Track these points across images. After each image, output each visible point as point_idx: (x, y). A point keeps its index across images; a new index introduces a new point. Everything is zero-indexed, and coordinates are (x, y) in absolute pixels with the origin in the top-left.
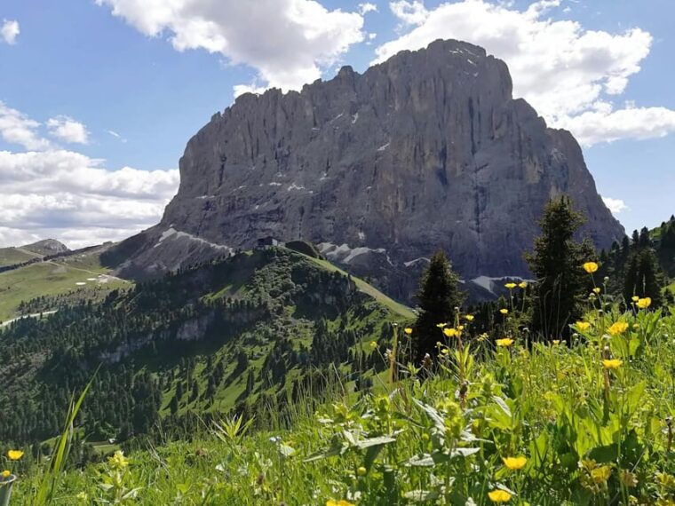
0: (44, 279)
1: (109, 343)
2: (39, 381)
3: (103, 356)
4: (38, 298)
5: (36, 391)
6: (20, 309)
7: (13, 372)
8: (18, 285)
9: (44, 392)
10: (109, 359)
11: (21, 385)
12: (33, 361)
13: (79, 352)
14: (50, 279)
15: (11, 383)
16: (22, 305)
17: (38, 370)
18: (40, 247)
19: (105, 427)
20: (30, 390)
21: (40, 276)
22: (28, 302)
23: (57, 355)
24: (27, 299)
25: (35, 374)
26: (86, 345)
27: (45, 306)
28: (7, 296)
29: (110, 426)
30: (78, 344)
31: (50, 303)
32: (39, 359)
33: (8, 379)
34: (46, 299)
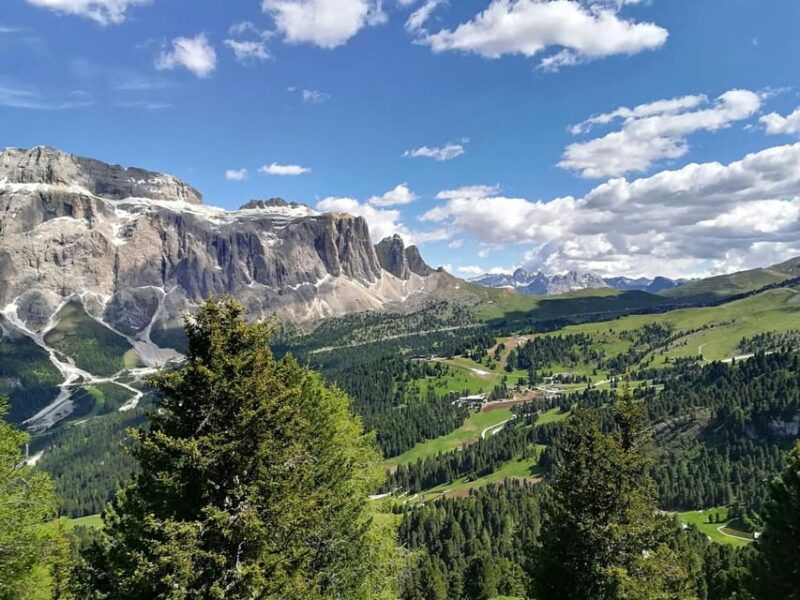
0: (775, 310)
1: (782, 410)
2: (700, 442)
3: (775, 424)
4: (763, 335)
5: (695, 453)
6: (740, 347)
7: (677, 426)
8: (744, 319)
9: (702, 456)
10: (784, 430)
11: (682, 442)
12: (698, 416)
13: (745, 414)
14: (785, 310)
15: (674, 438)
16: (743, 342)
17: (701, 428)
18: (791, 267)
19: (750, 515)
20: (690, 450)
21: (773, 306)
22: (751, 339)
23: (722, 415)
24: (749, 336)
25: (698, 432)
26: (756, 408)
27: (769, 344)
28: (729, 330)
29: (757, 516)
30: (747, 404)
31: (776, 341)
32: (704, 415)
33: (672, 431)
34: (772, 336)
